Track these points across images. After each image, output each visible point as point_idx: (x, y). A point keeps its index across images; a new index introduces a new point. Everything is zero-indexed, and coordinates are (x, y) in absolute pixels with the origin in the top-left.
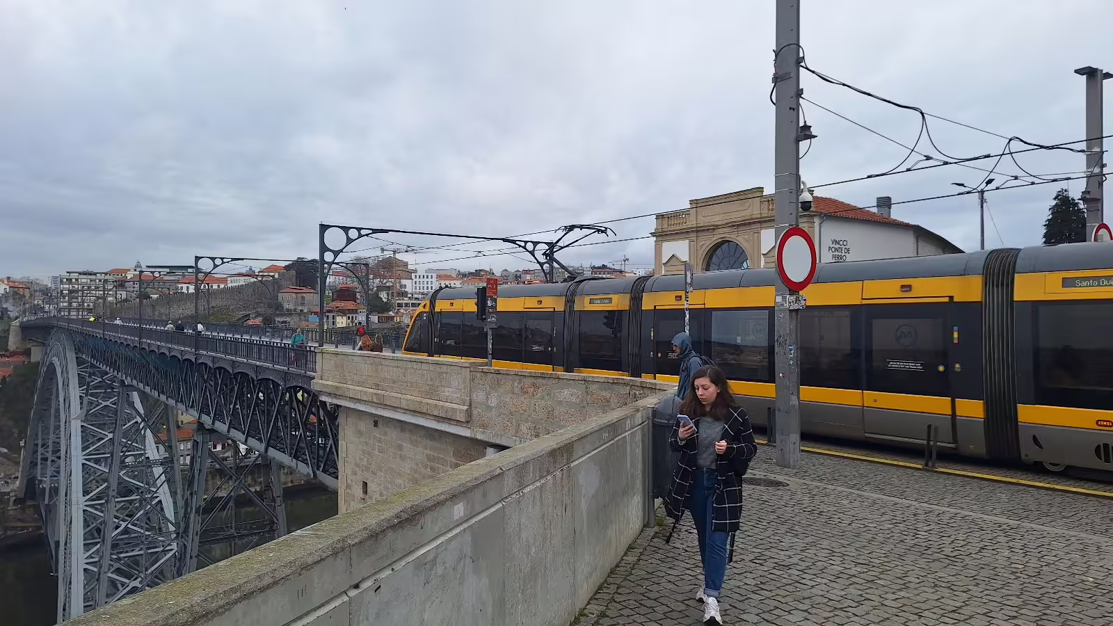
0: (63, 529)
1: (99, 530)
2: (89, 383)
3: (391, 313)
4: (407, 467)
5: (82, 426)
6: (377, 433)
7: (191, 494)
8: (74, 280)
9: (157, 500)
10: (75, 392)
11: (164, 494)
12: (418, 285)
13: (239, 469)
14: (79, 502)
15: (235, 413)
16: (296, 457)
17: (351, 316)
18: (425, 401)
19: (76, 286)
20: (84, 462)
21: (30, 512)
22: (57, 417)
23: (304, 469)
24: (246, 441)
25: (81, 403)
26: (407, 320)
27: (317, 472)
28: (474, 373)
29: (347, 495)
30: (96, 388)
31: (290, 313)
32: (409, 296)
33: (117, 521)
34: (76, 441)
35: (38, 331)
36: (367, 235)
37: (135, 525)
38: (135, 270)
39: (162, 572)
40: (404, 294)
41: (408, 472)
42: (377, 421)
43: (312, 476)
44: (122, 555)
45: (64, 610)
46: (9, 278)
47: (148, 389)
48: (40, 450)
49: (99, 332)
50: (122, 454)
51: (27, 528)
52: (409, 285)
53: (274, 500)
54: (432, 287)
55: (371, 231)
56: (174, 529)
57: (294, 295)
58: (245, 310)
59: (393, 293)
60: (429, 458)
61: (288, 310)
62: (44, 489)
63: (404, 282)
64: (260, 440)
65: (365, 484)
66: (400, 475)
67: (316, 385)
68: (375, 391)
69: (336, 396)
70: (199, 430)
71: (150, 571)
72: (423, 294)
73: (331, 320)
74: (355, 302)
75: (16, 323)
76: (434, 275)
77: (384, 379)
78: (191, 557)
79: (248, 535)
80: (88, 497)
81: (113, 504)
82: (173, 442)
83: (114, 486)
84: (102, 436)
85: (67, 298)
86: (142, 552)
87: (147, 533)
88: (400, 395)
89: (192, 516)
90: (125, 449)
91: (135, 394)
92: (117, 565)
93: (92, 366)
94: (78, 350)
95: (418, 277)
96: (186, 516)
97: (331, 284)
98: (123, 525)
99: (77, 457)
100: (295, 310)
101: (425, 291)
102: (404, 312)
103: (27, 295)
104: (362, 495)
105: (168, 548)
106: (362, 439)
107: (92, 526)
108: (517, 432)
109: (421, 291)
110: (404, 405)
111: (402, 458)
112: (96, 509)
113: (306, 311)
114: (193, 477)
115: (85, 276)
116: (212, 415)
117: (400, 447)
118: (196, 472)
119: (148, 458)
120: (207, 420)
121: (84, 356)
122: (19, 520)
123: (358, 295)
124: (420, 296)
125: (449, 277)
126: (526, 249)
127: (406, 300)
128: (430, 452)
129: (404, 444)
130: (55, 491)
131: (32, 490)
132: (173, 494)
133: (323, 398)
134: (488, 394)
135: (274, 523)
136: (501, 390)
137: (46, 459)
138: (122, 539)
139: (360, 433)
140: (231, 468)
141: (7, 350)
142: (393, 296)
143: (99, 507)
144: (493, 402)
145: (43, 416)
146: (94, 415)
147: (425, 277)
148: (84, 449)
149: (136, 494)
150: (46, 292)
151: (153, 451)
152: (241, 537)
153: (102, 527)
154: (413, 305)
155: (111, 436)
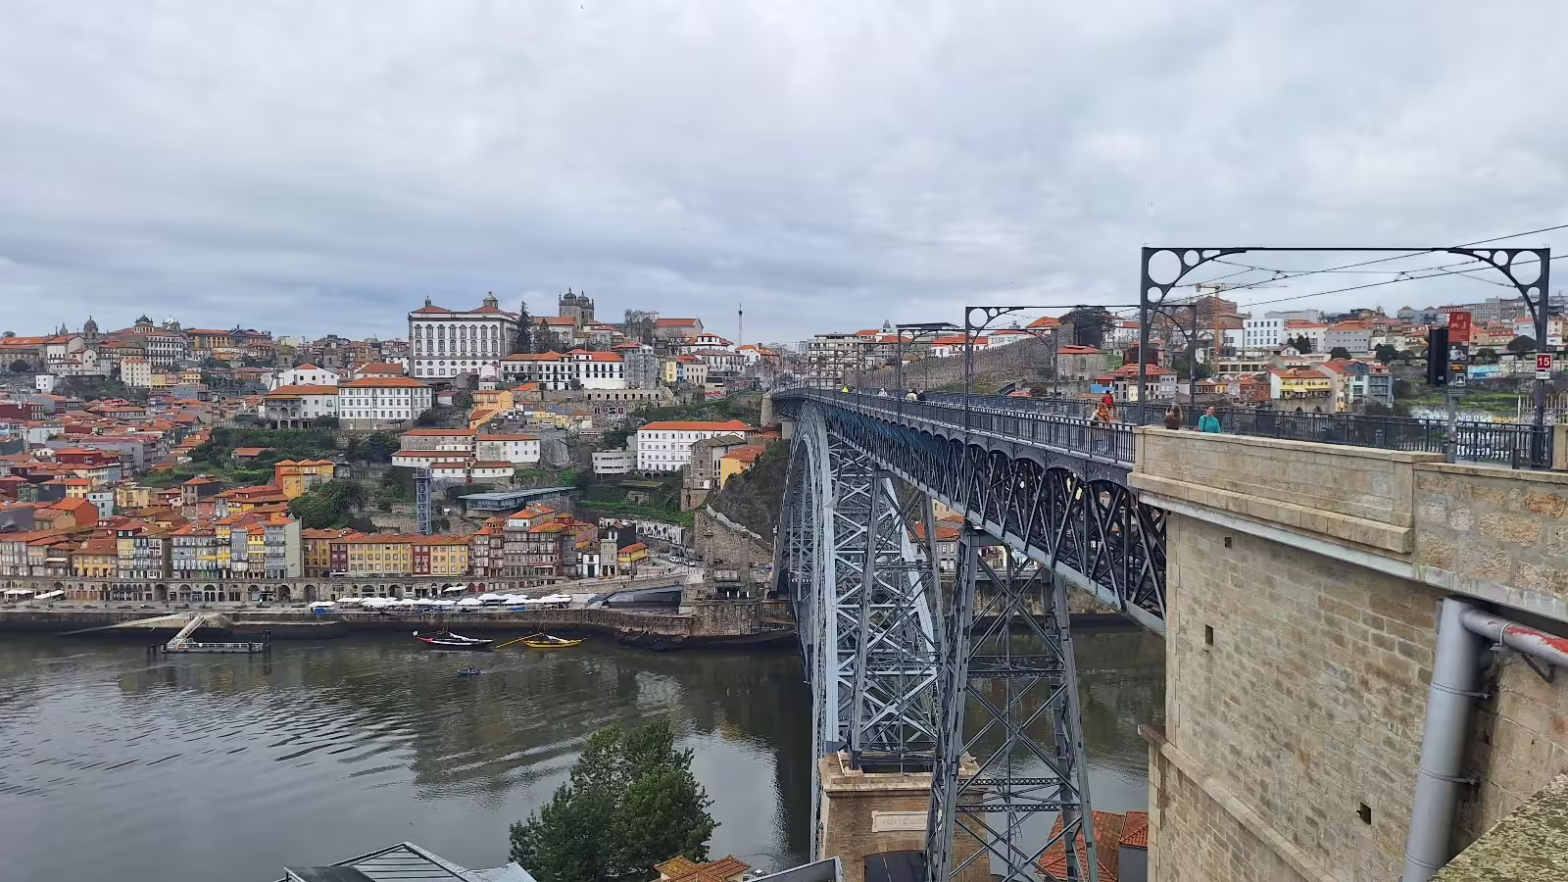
0: (817, 631)
1: (851, 640)
2: (841, 465)
3: (1209, 380)
4: (1282, 614)
5: (834, 516)
6: (1231, 557)
7: (958, 610)
8: (822, 345)
9: (914, 611)
10: (827, 475)
11: (921, 605)
12: (1252, 338)
13: (1016, 584)
14: (832, 604)
15: (1011, 512)
16: (1095, 578)
17: (1150, 385)
18: (1322, 513)
19: (824, 352)
20: (837, 557)
21: (782, 608)
22: (809, 503)
23: (1107, 597)
24: (1026, 550)
25: (833, 489)
26: (1234, 391)
27: (1127, 602)
28: (1421, 474)
29: (1180, 641)
30: (848, 471)
31: (1066, 381)
32: (1239, 354)
33: (872, 631)
34: (829, 533)
35: (789, 405)
36: (1212, 258)
37: (890, 638)
38: (884, 331)
39: (918, 701)
40: (1229, 352)
41: (1285, 620)
42: (1230, 538)
43: (1119, 607)
44: (877, 673)
45: (819, 726)
46: (760, 344)
47: (905, 476)
48: (792, 539)
49: (853, 406)
50: (877, 552)
51: (781, 626)
52: (1237, 338)
53: (1058, 631)
54: (1275, 340)
55: (1218, 252)
56: (933, 650)
57: (1071, 356)
58: (1009, 378)
59: (1212, 350)
60: (1322, 602)
61: (1063, 378)
62: (796, 584)
63: (1230, 333)
64: (1045, 550)
65: (1209, 631)
66: (1271, 624)
67: (1134, 481)
68: (1229, 494)
69: (1165, 497)
70: (966, 530)
71: (907, 697)
72: (1260, 350)
73: (1121, 391)
74: (1157, 365)
75: (767, 396)
76: (1280, 321)
77: (1247, 477)
78: (959, 690)
79: (1025, 672)
80: (843, 597)
81: (868, 609)
82: (932, 541)
83: (869, 590)
84: (853, 528)
85: (815, 366)
86: (898, 673)
87: (904, 650)
88: (1276, 503)
89: (960, 639)
90: (879, 547)
91: (888, 480)
92: (871, 684)
93: (845, 445)
94: (830, 427)
95: (1253, 325)
96: (951, 638)
97: (1121, 341)
98: (879, 637)
99: (830, 552)
100: (1073, 377)
101: (1265, 345)
102: (1231, 379)
103: (777, 363)
104: (1204, 645)
105: (927, 672)
106: (1204, 564)
107: (844, 634)
108: (1512, 578)
109: (1259, 346)
110: (1283, 517)
111: (1274, 598)
112: (848, 613)
113: (1086, 378)
114: (960, 588)
115: (833, 340)
116: (983, 512)
117: (1270, 582)
118: (964, 584)
119: (903, 559)
120: (976, 518)
121: (835, 434)
122: (772, 616)
123: (1161, 355)
124: (1256, 354)
125: (1306, 324)
126: (1492, 263)
127: (1234, 361)
128: (1323, 595)
129: (1278, 578)
130: (807, 587)
131: (784, 585)
132: (932, 607)
133: (1145, 500)
134: (1449, 512)
135: (1058, 663)
136: (1480, 505)
137: (797, 550)
138: (877, 653)
139: (1201, 554)
140: (1004, 581)
141: (759, 426)
142: (1212, 354)
143: (852, 612)
144: (1462, 522)
145: (794, 502)
146: (846, 504)
147: (1266, 324)
148: (837, 542)
149: (890, 601)
150: (794, 360)
151: (909, 552)
152: (1018, 673)
153: (856, 638)
154: (1245, 368)
155: (864, 529)
